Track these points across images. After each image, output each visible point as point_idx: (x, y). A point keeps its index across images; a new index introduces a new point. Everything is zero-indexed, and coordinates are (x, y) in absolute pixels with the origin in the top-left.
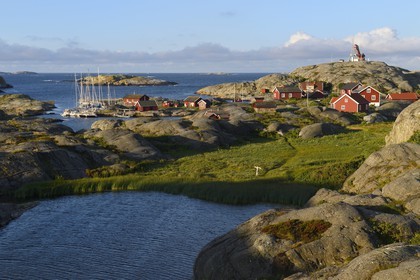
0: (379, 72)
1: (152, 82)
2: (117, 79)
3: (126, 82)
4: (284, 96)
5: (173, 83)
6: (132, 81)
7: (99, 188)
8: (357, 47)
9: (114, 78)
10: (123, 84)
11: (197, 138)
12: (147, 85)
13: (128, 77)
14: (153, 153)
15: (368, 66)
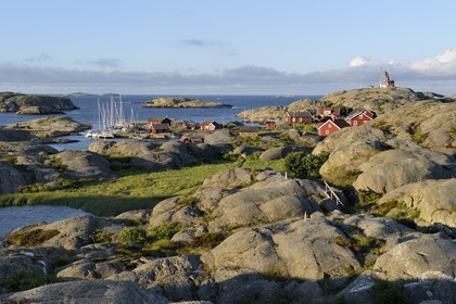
0: (401, 98)
1: (208, 104)
2: (176, 102)
3: (184, 104)
4: (294, 120)
5: (229, 106)
6: (190, 104)
7: (16, 202)
8: (386, 74)
9: (174, 100)
10: (182, 107)
11: (153, 160)
12: (203, 107)
13: (187, 100)
14: (97, 172)
15: (392, 92)
